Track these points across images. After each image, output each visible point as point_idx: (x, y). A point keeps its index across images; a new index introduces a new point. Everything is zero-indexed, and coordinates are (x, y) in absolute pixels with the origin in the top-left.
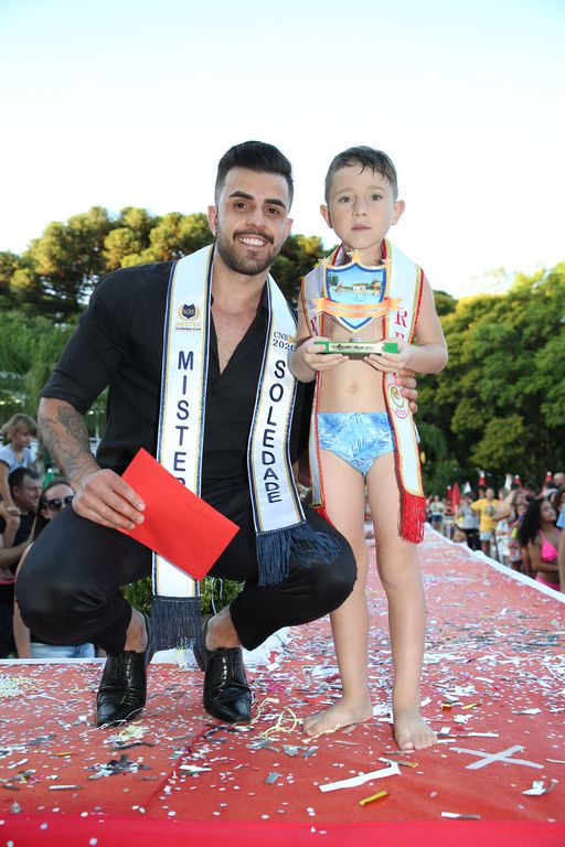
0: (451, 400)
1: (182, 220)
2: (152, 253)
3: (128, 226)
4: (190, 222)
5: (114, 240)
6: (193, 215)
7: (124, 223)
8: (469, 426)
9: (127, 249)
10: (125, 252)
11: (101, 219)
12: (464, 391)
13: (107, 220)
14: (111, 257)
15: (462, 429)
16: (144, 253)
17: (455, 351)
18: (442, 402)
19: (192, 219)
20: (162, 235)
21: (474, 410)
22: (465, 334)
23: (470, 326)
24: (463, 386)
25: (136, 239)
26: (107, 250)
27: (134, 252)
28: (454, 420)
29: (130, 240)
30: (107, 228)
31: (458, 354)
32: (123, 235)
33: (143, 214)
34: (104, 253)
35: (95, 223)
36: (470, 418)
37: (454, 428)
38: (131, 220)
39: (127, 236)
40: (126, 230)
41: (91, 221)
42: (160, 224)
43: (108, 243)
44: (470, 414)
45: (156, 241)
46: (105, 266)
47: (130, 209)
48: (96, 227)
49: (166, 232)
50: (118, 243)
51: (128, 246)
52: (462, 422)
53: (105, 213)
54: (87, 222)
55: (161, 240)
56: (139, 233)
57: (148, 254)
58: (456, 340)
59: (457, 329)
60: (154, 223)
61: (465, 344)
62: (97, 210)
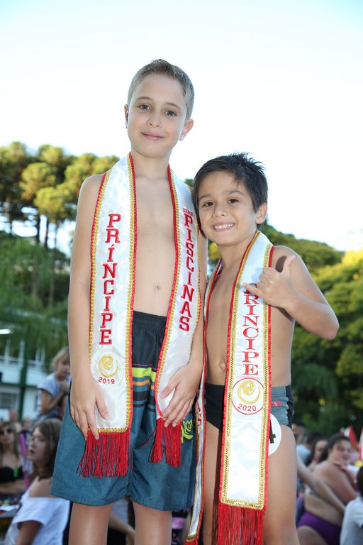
0: (337, 344)
1: (97, 161)
2: (67, 188)
3: (45, 161)
4: (103, 162)
5: (31, 172)
6: (107, 158)
7: (42, 159)
8: (354, 370)
9: (43, 182)
10: (42, 184)
11: (20, 153)
12: (350, 337)
13: (26, 153)
14: (27, 188)
15: (347, 373)
16: (60, 187)
17: (344, 299)
18: (328, 346)
19: (106, 161)
20: (78, 173)
21: (358, 356)
22: (351, 285)
23: (356, 276)
24: (349, 333)
25: (52, 173)
26: (25, 182)
27: (50, 185)
28: (340, 364)
29: (47, 175)
30: (26, 162)
31: (347, 303)
32: (40, 169)
33: (60, 152)
34: (22, 185)
35: (15, 156)
36: (355, 364)
37: (339, 371)
38: (49, 156)
39: (45, 171)
40: (43, 165)
41: (11, 155)
42: (75, 162)
43: (26, 175)
44: (356, 360)
45: (72, 177)
46: (20, 196)
47: (48, 146)
48: (14, 160)
49: (81, 170)
50: (35, 175)
51: (44, 180)
52: (347, 367)
53: (24, 148)
54: (7, 155)
55: (76, 176)
56: (55, 169)
57: (63, 189)
58: (343, 289)
59: (345, 278)
60: (70, 161)
61: (355, 293)
62: (17, 145)
